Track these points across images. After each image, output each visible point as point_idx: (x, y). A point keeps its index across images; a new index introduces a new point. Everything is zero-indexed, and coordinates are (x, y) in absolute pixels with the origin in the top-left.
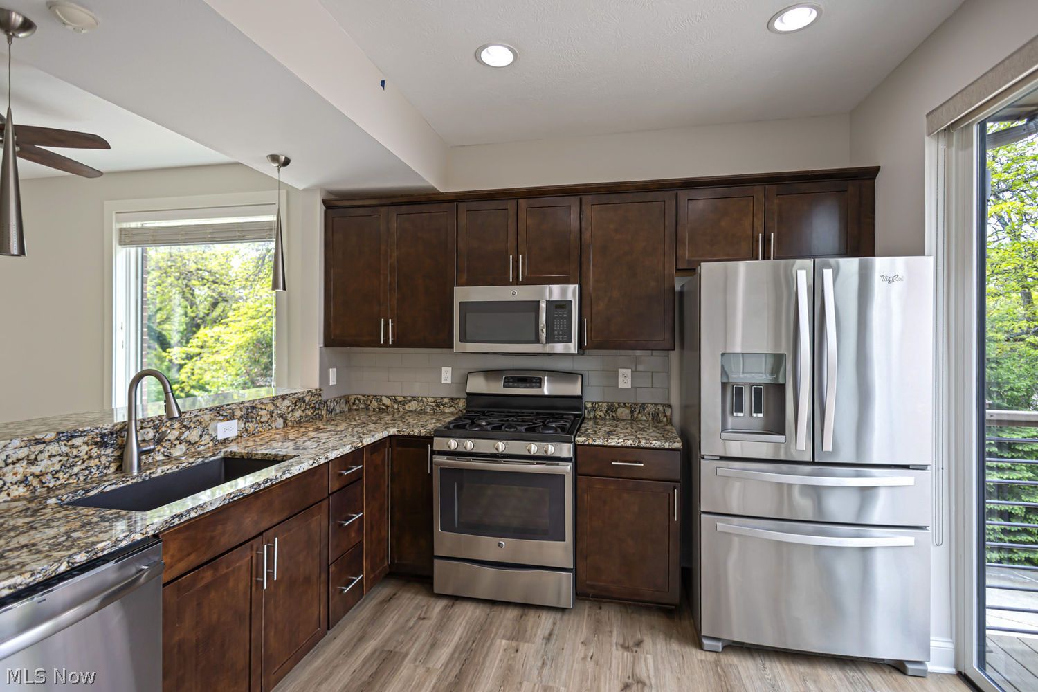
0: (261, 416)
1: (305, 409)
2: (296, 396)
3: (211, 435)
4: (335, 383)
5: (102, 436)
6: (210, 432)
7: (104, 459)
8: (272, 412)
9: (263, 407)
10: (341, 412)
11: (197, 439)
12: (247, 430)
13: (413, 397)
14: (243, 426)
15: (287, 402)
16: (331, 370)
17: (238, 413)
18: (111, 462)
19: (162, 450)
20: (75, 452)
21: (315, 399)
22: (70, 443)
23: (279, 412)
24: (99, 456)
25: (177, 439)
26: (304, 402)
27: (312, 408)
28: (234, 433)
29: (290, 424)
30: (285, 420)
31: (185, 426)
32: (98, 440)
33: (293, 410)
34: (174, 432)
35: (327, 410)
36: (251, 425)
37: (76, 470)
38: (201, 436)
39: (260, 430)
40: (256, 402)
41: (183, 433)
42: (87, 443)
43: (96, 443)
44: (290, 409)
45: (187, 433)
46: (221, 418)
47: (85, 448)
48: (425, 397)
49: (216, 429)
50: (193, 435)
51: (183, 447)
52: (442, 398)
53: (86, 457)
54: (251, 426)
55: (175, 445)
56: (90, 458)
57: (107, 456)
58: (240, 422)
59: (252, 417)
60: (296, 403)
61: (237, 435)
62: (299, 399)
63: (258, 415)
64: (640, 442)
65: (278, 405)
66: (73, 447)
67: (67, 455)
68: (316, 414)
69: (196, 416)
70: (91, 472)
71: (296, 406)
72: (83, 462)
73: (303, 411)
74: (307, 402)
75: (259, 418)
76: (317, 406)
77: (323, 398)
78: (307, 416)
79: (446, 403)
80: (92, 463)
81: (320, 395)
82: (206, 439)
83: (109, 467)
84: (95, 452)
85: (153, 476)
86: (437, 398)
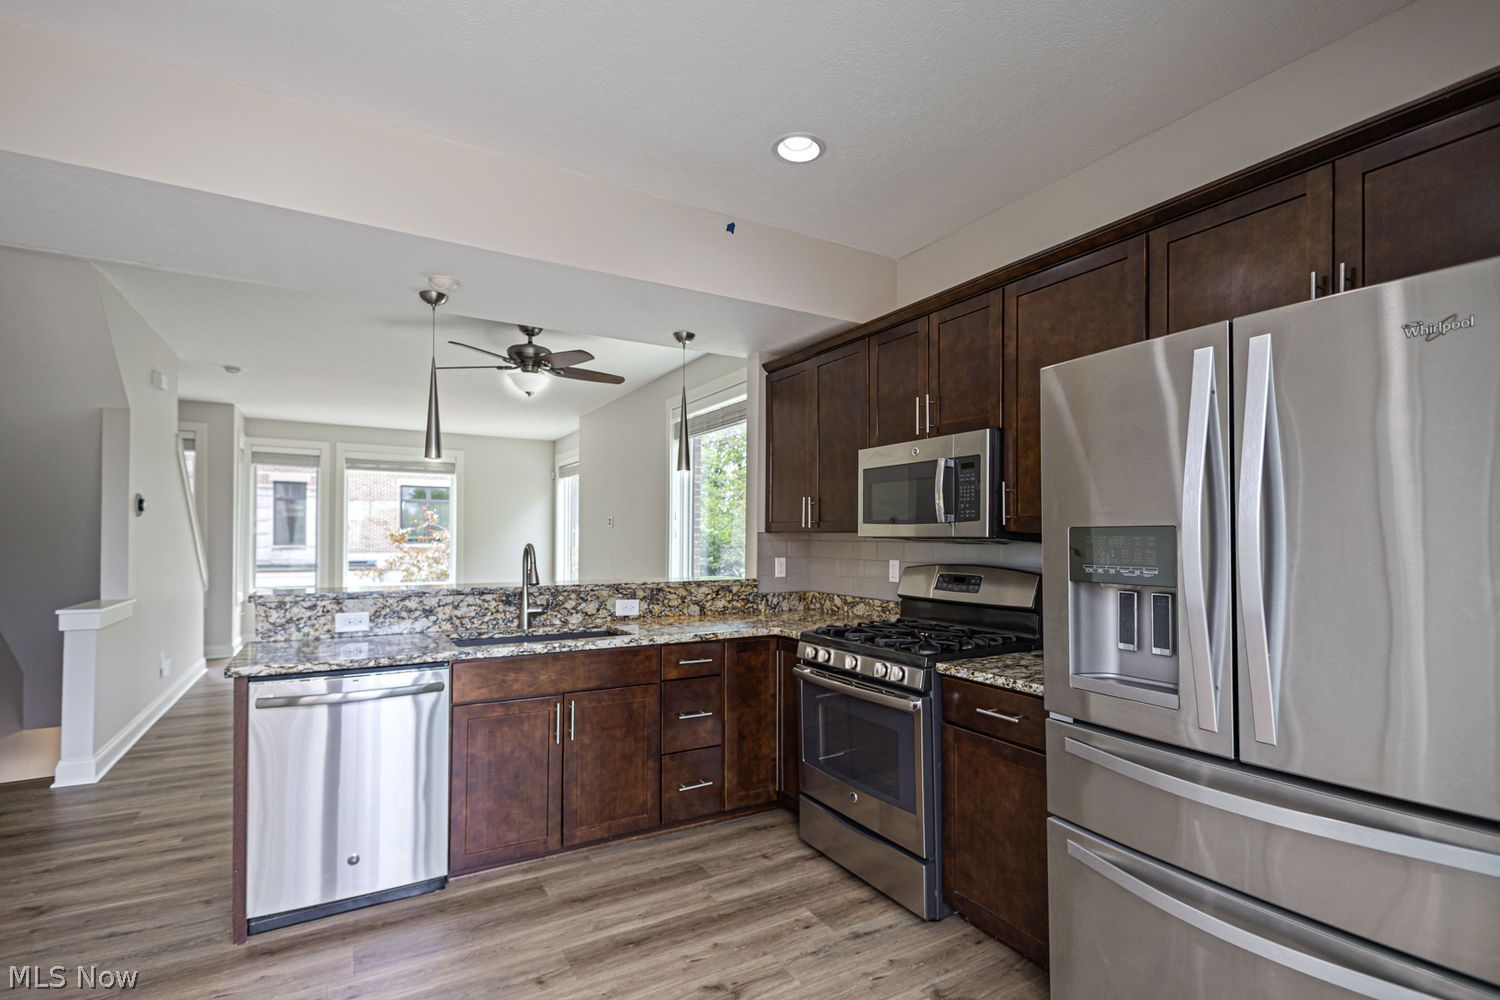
0: (669, 600)
1: (732, 600)
2: (717, 584)
3: (609, 611)
4: (784, 575)
5: (508, 596)
6: (608, 607)
7: (508, 614)
8: (683, 599)
9: (673, 591)
10: (790, 610)
11: (594, 612)
12: (651, 612)
13: (861, 598)
14: (646, 606)
15: (704, 590)
16: (776, 559)
17: (641, 594)
18: (514, 618)
19: (559, 616)
20: (486, 605)
21: (748, 590)
22: (482, 598)
23: (694, 598)
24: (504, 612)
25: (573, 608)
26: (731, 591)
27: (743, 600)
28: (635, 612)
29: (709, 613)
30: (702, 609)
31: (582, 598)
32: (504, 598)
33: (713, 599)
34: (570, 601)
35: (767, 604)
36: (655, 607)
37: (486, 619)
38: (598, 610)
39: (669, 613)
40: (662, 585)
41: (580, 604)
42: (495, 600)
43: (502, 601)
44: (709, 597)
45: (583, 605)
46: (620, 595)
47: (494, 604)
48: (872, 599)
49: (614, 606)
50: (591, 608)
51: (580, 617)
52: (888, 602)
53: (494, 611)
54: (657, 609)
55: (572, 614)
56: (497, 611)
57: (511, 613)
58: (643, 603)
59: (658, 600)
60: (718, 591)
61: (638, 614)
62: (723, 588)
63: (665, 598)
64: (1015, 683)
65: (692, 590)
66: (484, 601)
67: (480, 606)
68: (749, 607)
69: (592, 590)
70: (498, 623)
71: (717, 595)
72: (492, 614)
73: (729, 602)
74: (734, 591)
75: (666, 601)
76: (751, 598)
77: (763, 590)
78: (734, 608)
79: (892, 609)
80: (499, 616)
81: (755, 586)
82: (603, 613)
83: (512, 621)
84: (501, 607)
85: (535, 634)
86: (883, 602)
